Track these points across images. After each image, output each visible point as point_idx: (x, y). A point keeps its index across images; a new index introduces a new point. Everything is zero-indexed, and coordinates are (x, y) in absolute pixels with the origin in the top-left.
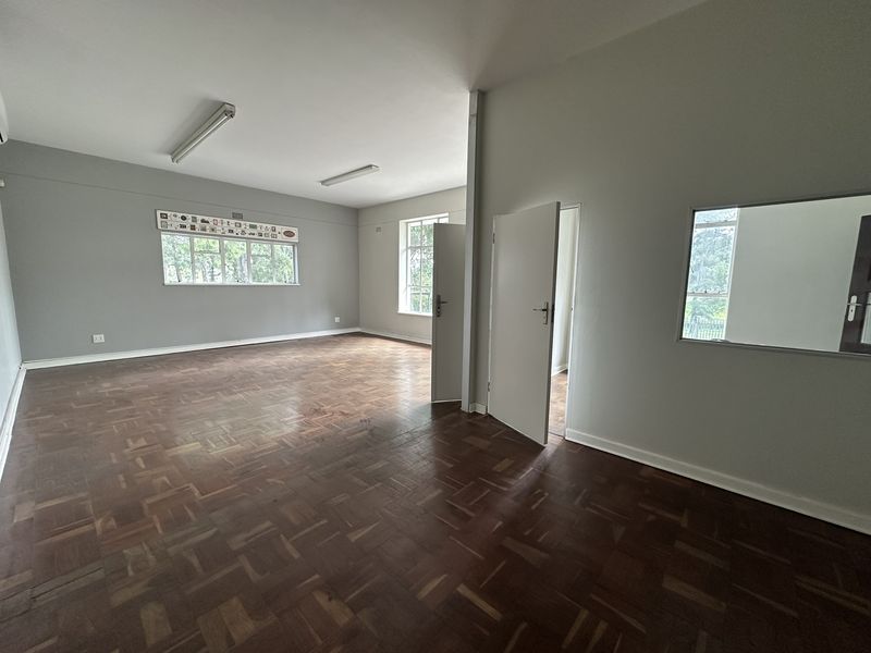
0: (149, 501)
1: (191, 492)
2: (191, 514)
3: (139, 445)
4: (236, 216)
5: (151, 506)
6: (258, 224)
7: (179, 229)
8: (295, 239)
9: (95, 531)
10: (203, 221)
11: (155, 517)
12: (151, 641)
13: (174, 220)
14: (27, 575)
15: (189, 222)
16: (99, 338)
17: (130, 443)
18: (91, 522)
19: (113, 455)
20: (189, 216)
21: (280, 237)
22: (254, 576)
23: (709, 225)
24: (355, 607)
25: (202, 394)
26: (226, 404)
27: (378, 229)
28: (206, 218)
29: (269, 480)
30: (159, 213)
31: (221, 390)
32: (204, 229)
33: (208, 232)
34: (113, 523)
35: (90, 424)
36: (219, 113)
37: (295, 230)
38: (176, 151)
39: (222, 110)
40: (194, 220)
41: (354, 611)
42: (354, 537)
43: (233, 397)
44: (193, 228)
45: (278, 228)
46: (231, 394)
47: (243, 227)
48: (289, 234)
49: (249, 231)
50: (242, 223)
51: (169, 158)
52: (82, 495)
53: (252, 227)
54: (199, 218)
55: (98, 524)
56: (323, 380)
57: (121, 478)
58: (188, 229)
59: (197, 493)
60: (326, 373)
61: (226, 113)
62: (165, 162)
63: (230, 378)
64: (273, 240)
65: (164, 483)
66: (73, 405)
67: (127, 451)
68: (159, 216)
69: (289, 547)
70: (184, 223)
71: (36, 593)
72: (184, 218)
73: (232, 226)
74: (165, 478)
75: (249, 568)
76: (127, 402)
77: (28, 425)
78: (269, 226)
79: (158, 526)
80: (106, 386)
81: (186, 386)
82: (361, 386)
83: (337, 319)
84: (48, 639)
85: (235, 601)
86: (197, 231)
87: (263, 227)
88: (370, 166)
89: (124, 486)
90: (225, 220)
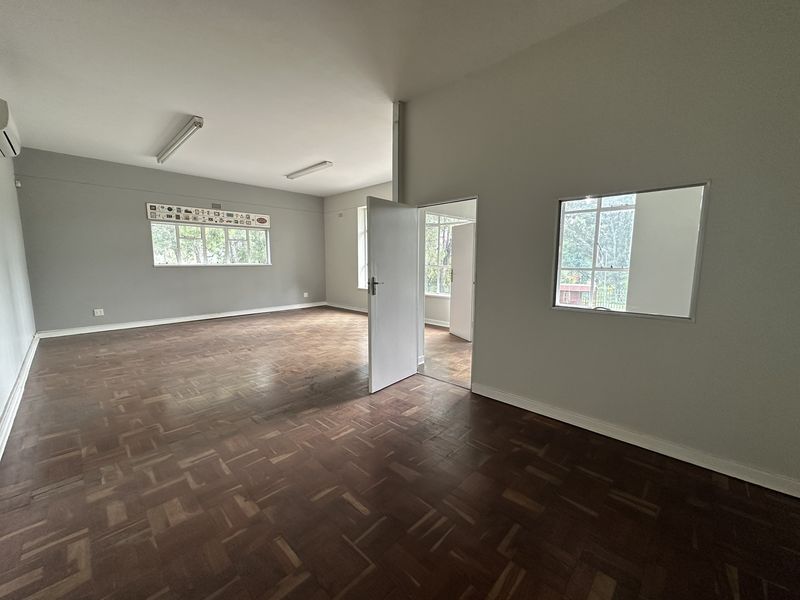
0: (125, 435)
1: (157, 429)
2: (154, 444)
3: (122, 395)
4: (216, 206)
5: (126, 438)
6: (234, 213)
7: (166, 218)
8: (267, 225)
9: (80, 456)
10: (186, 211)
11: (127, 447)
12: (112, 523)
13: (161, 211)
14: (29, 482)
15: (174, 212)
16: (99, 312)
17: (117, 395)
18: (80, 449)
19: (101, 403)
20: (175, 208)
21: (253, 224)
22: (193, 485)
23: (612, 209)
24: (262, 506)
25: (179, 357)
26: (198, 365)
27: (341, 215)
28: (189, 209)
29: (220, 421)
30: (148, 205)
31: (196, 354)
32: (187, 218)
33: (191, 220)
34: (95, 450)
35: (87, 380)
36: (190, 124)
37: (267, 217)
38: (161, 154)
39: (192, 122)
40: (179, 210)
41: (261, 509)
42: (274, 461)
43: (206, 359)
44: (178, 217)
45: (252, 216)
46: (205, 356)
47: (221, 216)
48: (262, 221)
49: (226, 219)
50: (221, 212)
51: (155, 159)
52: (76, 430)
53: (229, 215)
54: (183, 208)
55: (84, 451)
56: (283, 346)
57: (106, 419)
58: (174, 219)
59: (162, 430)
60: (287, 340)
61: (195, 124)
62: (152, 162)
63: (206, 344)
64: (248, 227)
65: (137, 423)
66: (74, 366)
67: (112, 400)
68: (148, 208)
69: (224, 466)
70: (170, 213)
71: (34, 493)
72: (170, 209)
73: (212, 215)
74: (140, 421)
75: (190, 480)
76: (118, 364)
77: (38, 380)
78: (244, 214)
79: (129, 452)
80: (103, 351)
81: (168, 351)
82: (314, 351)
83: (306, 295)
84: (40, 521)
85: (176, 500)
86: (181, 220)
87: (239, 215)
88: (325, 162)
89: (107, 424)
90: (206, 210)
